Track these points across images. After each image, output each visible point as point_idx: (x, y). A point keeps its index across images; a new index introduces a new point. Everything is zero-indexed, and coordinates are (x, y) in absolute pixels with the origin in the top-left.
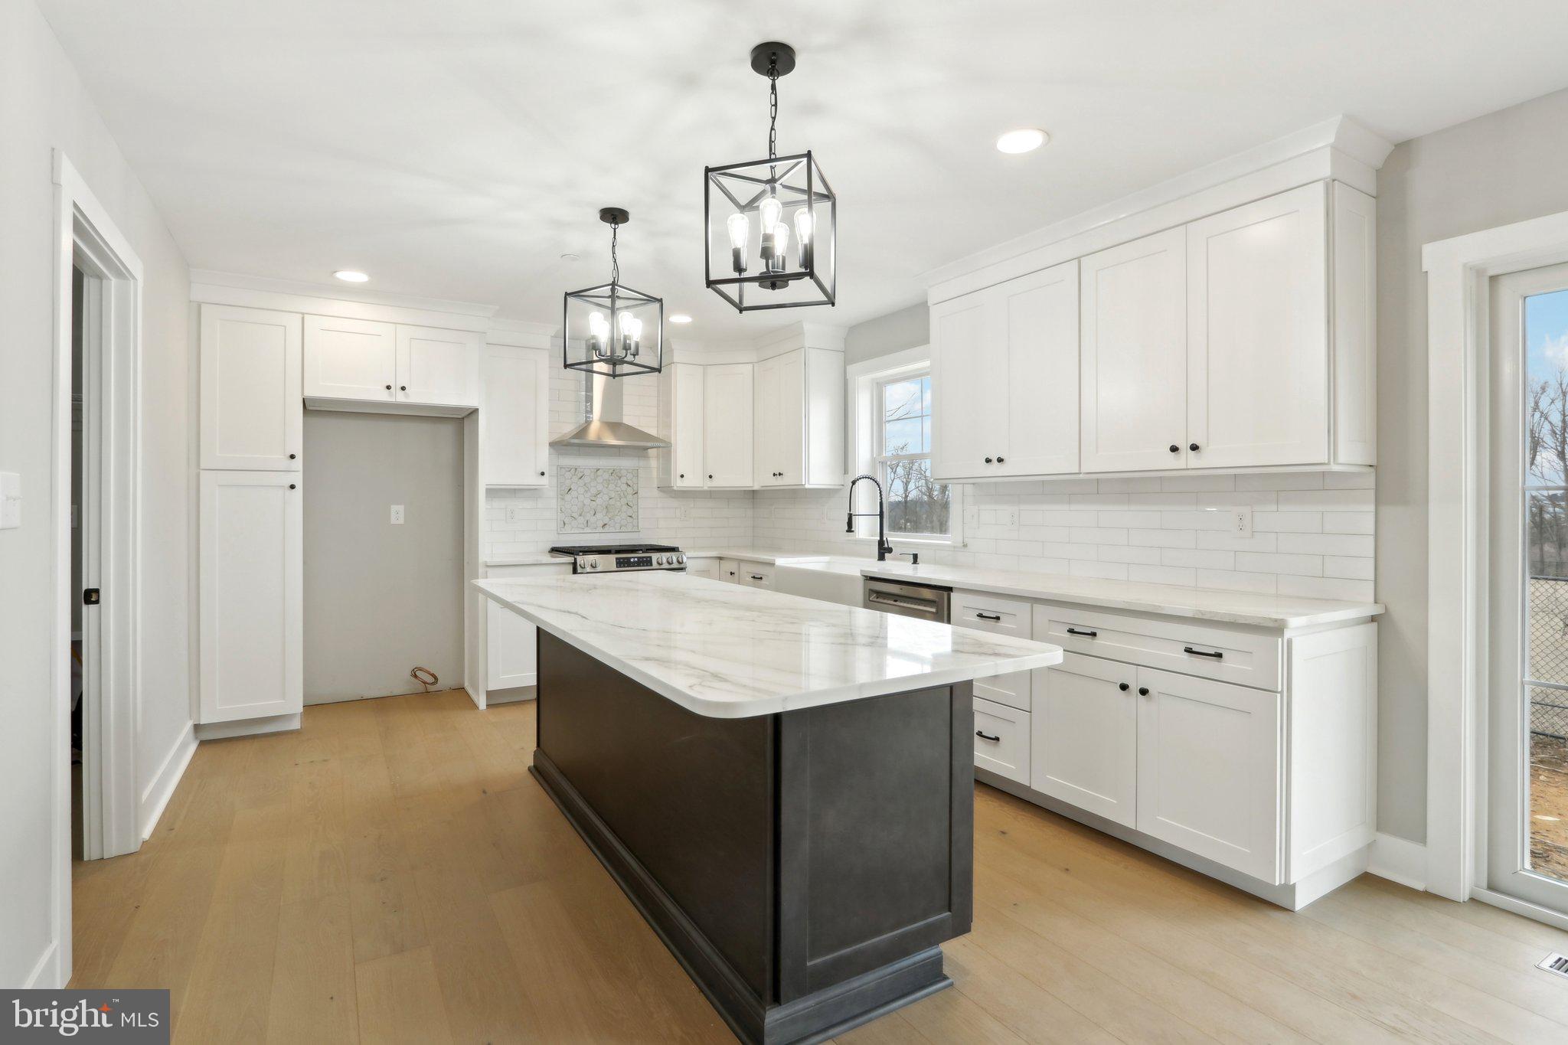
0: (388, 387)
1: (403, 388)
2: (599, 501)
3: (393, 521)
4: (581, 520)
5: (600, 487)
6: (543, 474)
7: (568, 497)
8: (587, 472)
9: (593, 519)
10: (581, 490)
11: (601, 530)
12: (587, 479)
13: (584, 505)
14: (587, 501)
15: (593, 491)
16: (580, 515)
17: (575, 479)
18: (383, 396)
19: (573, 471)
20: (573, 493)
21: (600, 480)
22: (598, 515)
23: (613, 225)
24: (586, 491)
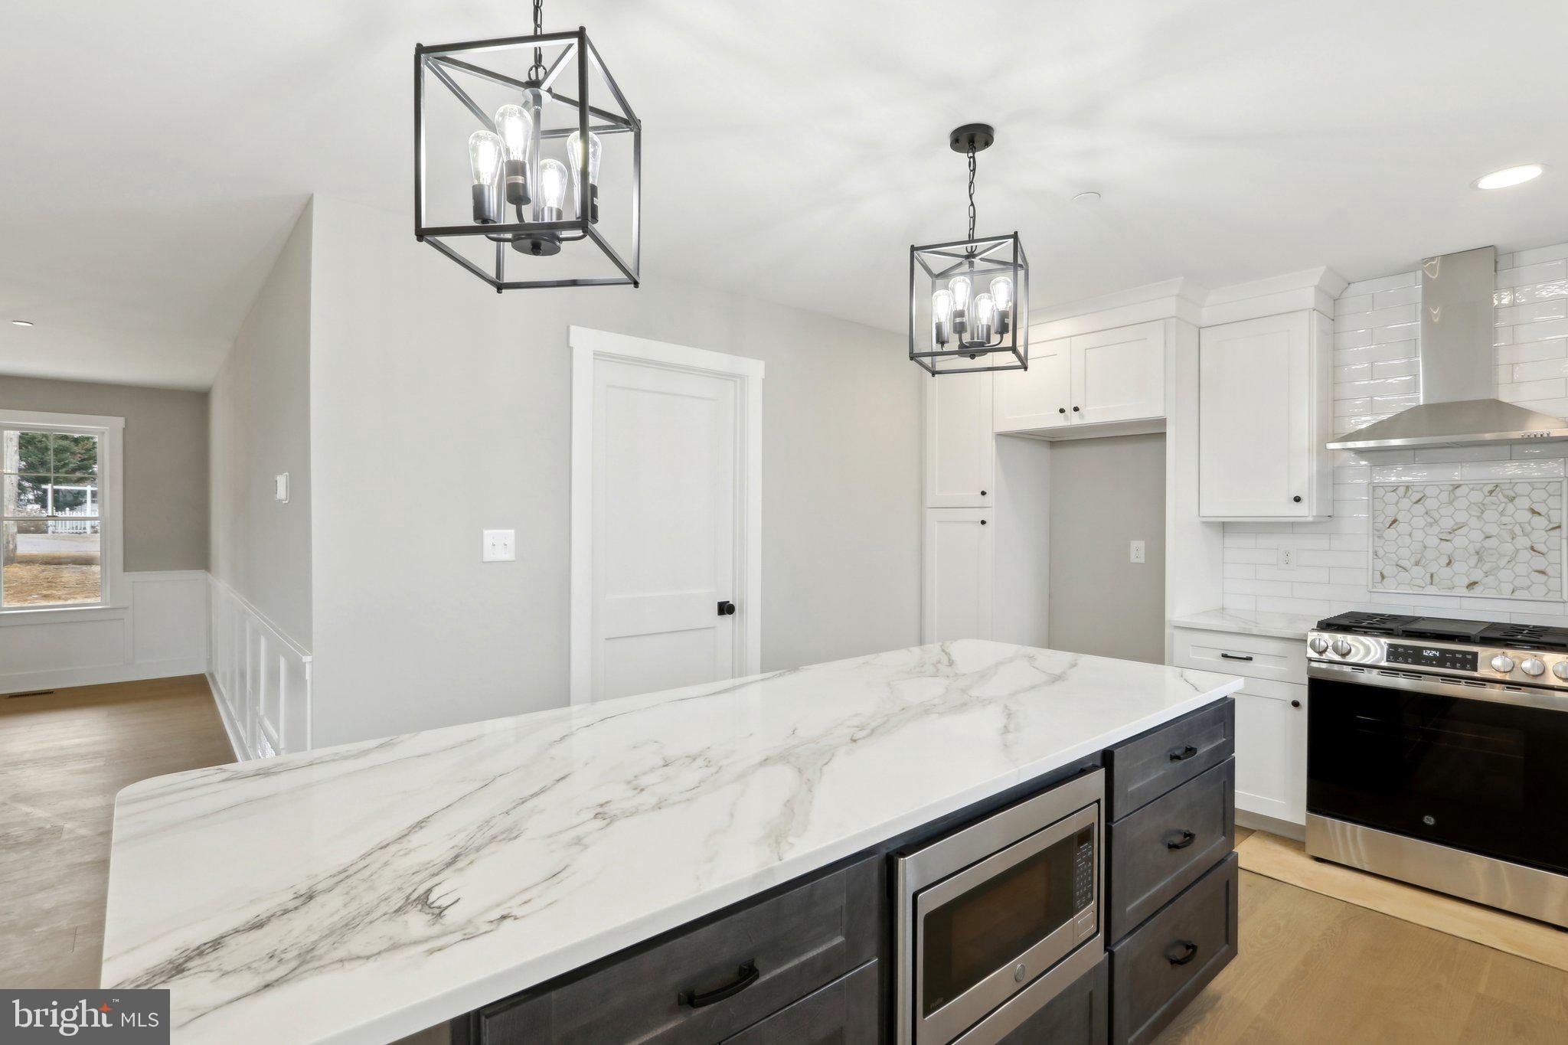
0: (1062, 411)
1: (1076, 409)
2: (1459, 541)
3: (1133, 559)
4: (1417, 571)
5: (1461, 517)
6: (1297, 499)
7: (1391, 533)
8: (1429, 491)
9: (1446, 572)
10: (1419, 522)
11: (1464, 592)
12: (1430, 503)
13: (1425, 547)
14: (1432, 541)
15: (1447, 523)
16: (1417, 564)
17: (1405, 503)
18: (1058, 422)
19: (1401, 491)
20: (1402, 527)
21: (1462, 503)
22: (1456, 566)
23: (971, 155)
24: (1431, 525)
